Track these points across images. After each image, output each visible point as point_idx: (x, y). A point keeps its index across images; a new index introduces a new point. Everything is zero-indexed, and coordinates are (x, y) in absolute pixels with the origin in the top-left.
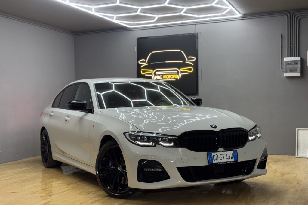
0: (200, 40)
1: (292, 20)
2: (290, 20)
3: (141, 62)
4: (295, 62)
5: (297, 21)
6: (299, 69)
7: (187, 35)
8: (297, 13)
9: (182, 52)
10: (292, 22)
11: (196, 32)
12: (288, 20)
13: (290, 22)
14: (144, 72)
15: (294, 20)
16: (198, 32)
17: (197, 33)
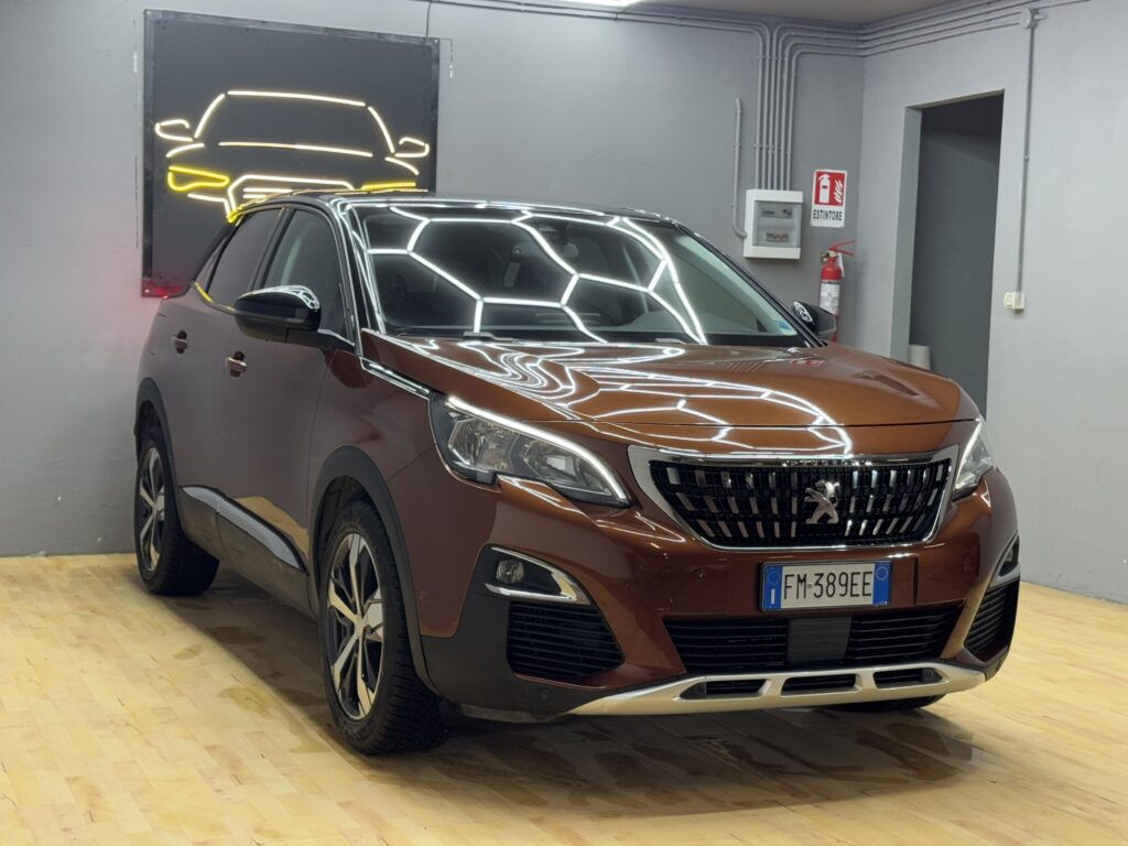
0: (448, 73)
1: (777, 55)
2: (771, 54)
3: (166, 130)
4: (785, 208)
5: (790, 62)
6: (795, 236)
7: (393, 39)
8: (793, 34)
9: (371, 109)
10: (777, 61)
11: (430, 35)
12: (764, 53)
13: (770, 60)
14: (181, 179)
15: (783, 56)
16: (441, 37)
17: (438, 39)
